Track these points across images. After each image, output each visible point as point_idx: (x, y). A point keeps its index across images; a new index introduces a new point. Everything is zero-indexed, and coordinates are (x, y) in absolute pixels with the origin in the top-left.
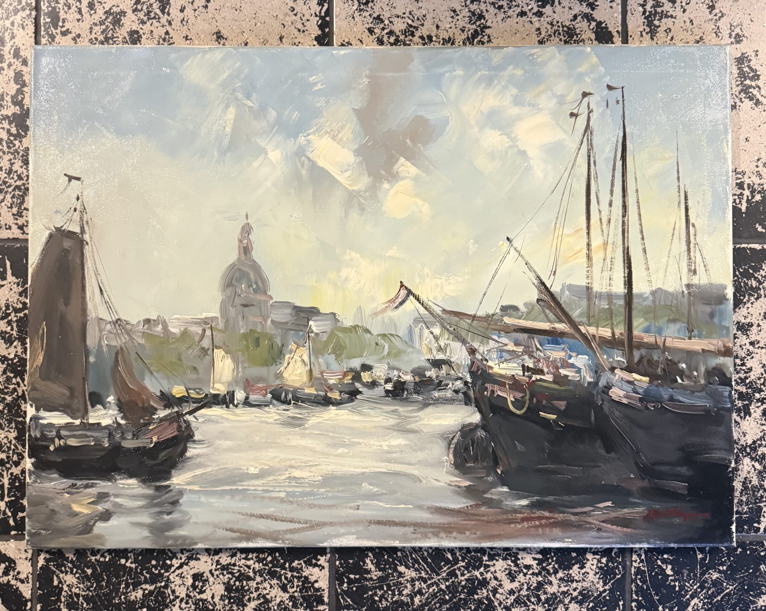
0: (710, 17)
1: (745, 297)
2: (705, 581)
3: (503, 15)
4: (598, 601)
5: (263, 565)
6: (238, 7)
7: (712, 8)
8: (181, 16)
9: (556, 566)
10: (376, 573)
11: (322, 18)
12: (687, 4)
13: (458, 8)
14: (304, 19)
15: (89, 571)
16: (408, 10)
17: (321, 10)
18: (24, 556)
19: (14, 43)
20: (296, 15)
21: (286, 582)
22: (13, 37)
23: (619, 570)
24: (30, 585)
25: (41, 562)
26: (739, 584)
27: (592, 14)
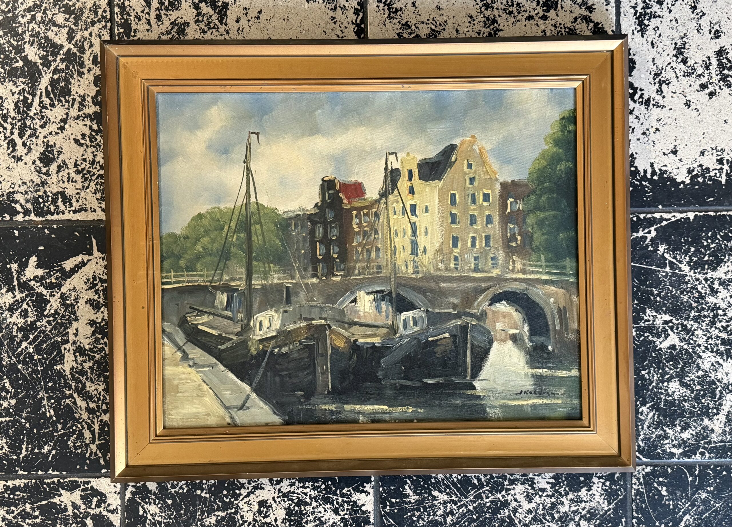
0: (693, 16)
1: (725, 257)
2: (696, 500)
3: (513, 20)
4: (604, 519)
5: (318, 492)
6: (286, 17)
7: (694, 8)
8: (237, 25)
9: (567, 489)
10: (413, 497)
11: (357, 25)
12: (672, 5)
13: (474, 14)
14: (343, 26)
15: (170, 502)
16: (432, 17)
17: (357, 18)
18: (113, 490)
19: (93, 51)
20: (335, 23)
21: (337, 506)
22: (91, 46)
23: (621, 492)
24: (119, 515)
25: (128, 495)
26: (725, 502)
27: (590, 17)
